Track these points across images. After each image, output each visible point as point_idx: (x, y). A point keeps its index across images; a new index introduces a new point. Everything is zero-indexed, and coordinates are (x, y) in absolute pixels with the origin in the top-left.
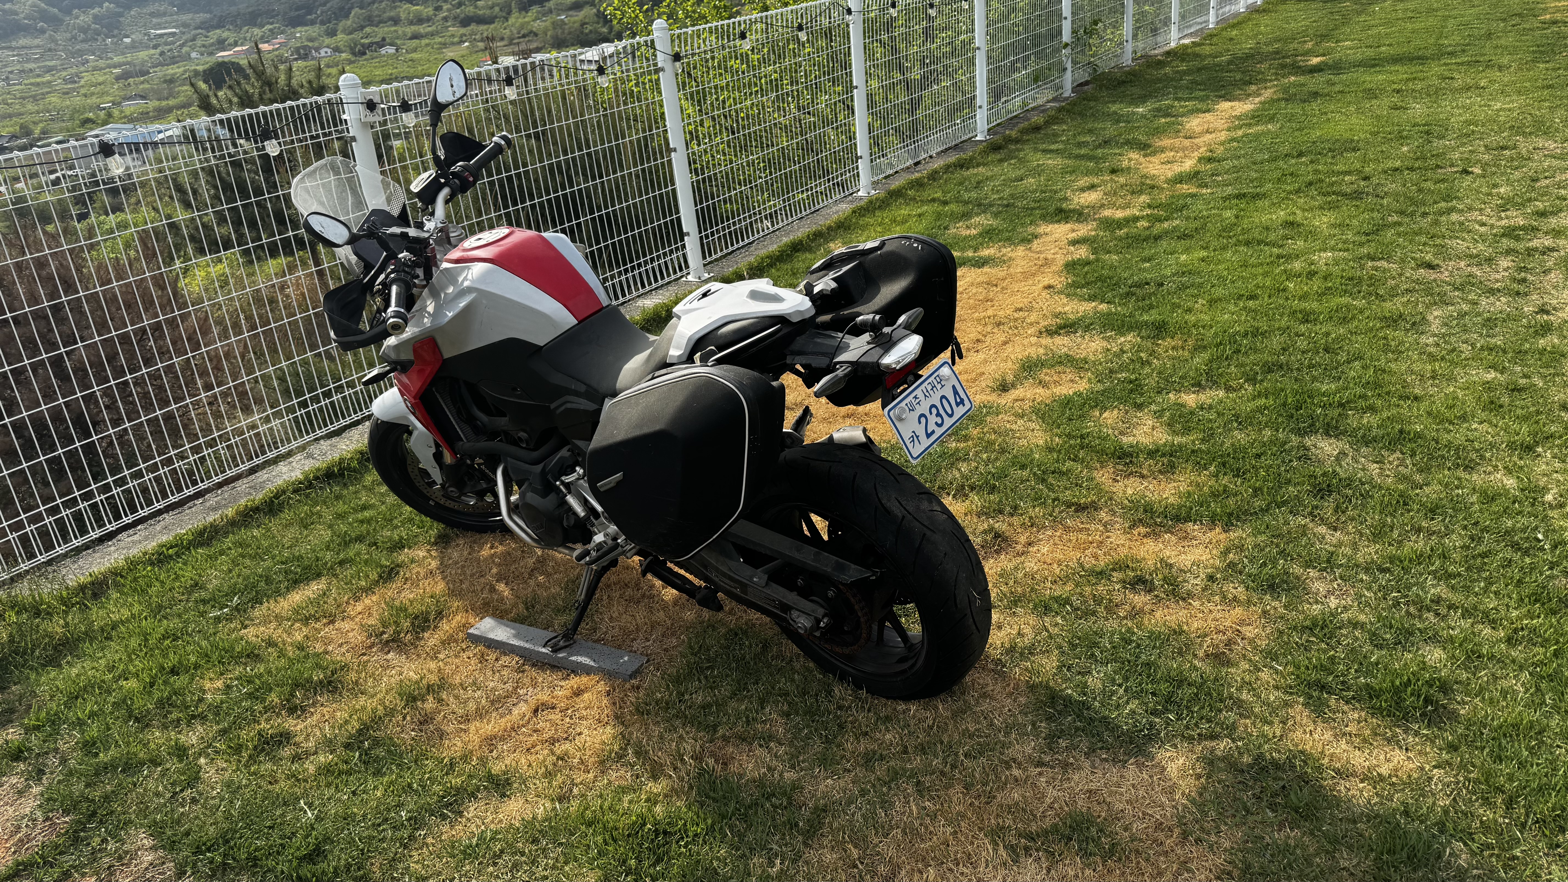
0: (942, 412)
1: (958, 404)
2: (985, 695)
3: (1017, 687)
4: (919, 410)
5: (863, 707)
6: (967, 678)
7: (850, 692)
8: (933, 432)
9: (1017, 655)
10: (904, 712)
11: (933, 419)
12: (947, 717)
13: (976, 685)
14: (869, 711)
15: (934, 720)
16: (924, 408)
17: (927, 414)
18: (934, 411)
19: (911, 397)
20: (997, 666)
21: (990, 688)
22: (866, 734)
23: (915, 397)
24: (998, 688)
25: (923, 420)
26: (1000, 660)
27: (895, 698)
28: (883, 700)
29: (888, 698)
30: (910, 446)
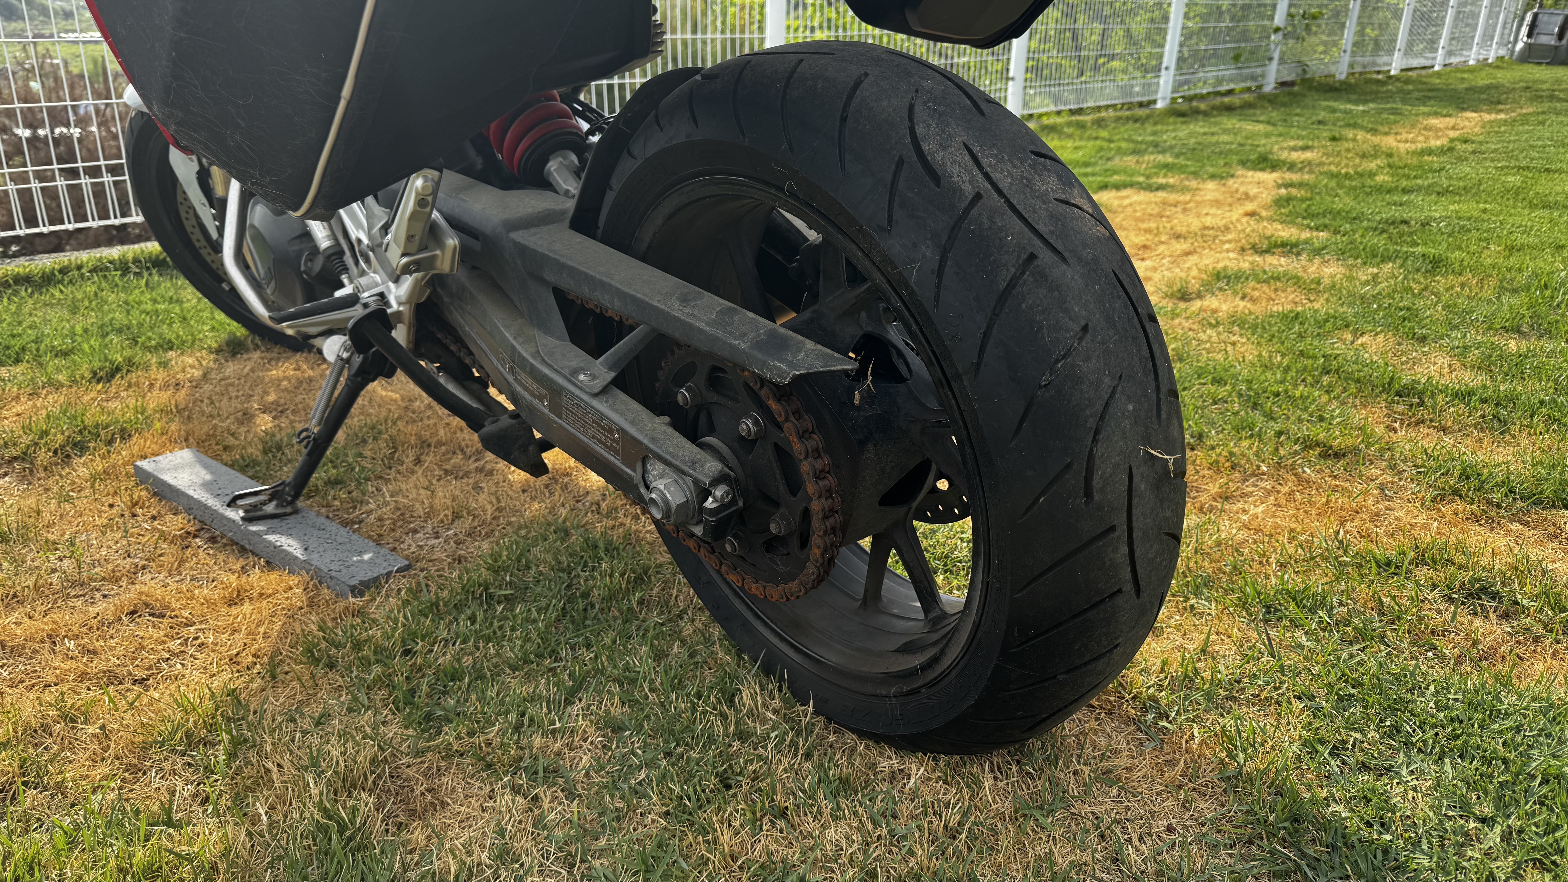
2: (1107, 777)
3: (1192, 774)
5: (794, 744)
6: (1069, 727)
7: (777, 703)
9: (1198, 696)
10: (893, 777)
12: (1001, 815)
13: (1088, 750)
14: (808, 756)
15: (965, 814)
20: (1145, 710)
21: (1123, 761)
22: (783, 813)
24: (1144, 766)
26: (1153, 699)
27: (878, 738)
28: (850, 738)
29: (862, 734)
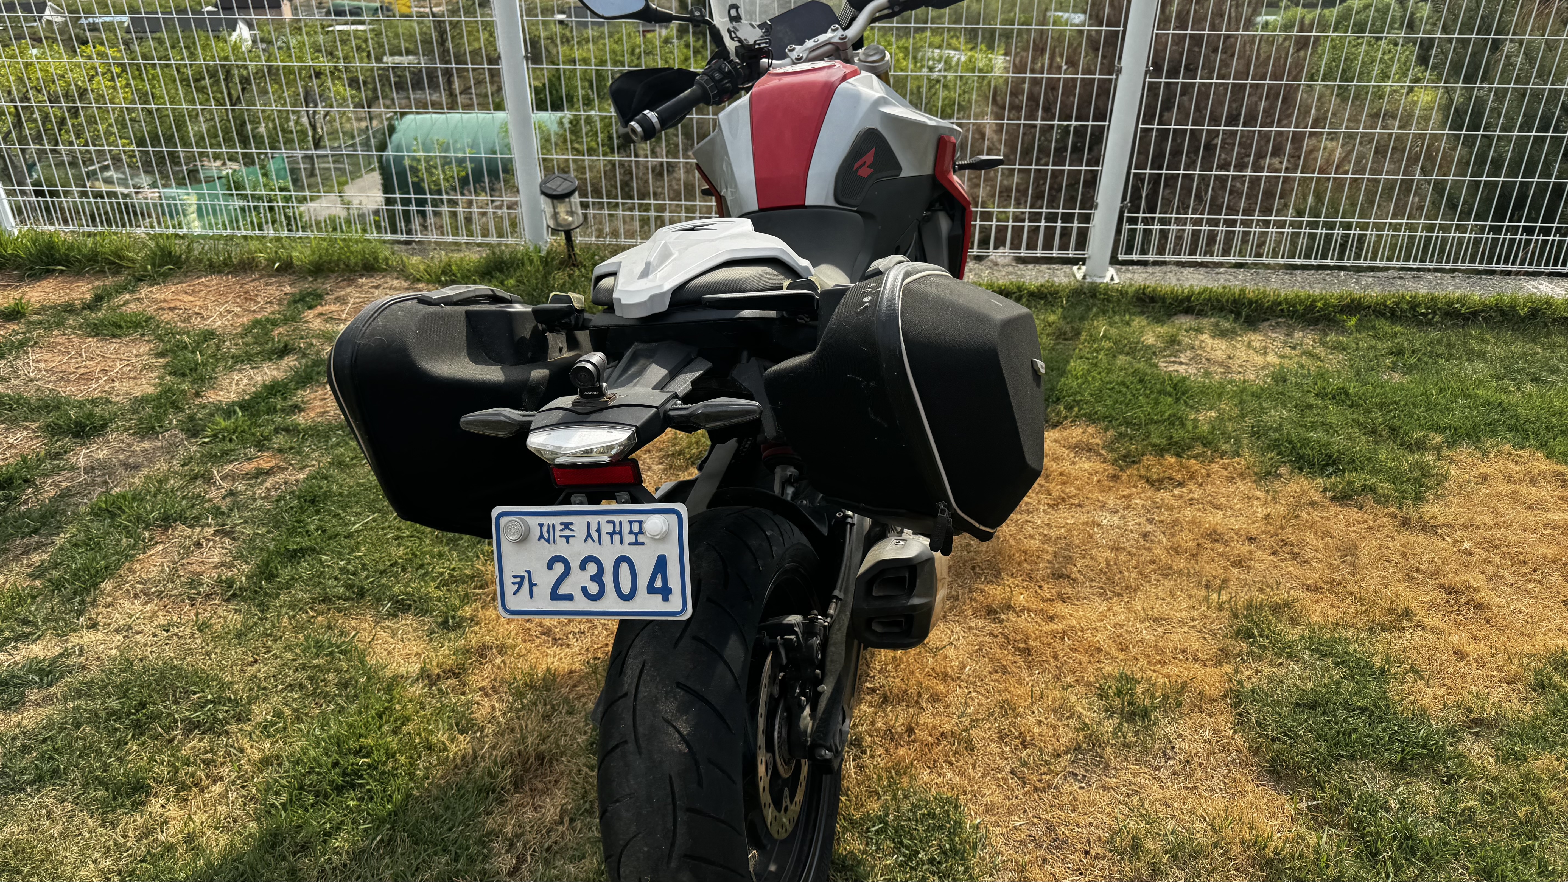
0: (608, 579)
1: (651, 590)
4: (561, 548)
8: (569, 598)
11: (579, 579)
16: (575, 551)
17: (575, 565)
18: (592, 568)
19: (557, 521)
23: (567, 526)
25: (559, 568)
30: (510, 589)
